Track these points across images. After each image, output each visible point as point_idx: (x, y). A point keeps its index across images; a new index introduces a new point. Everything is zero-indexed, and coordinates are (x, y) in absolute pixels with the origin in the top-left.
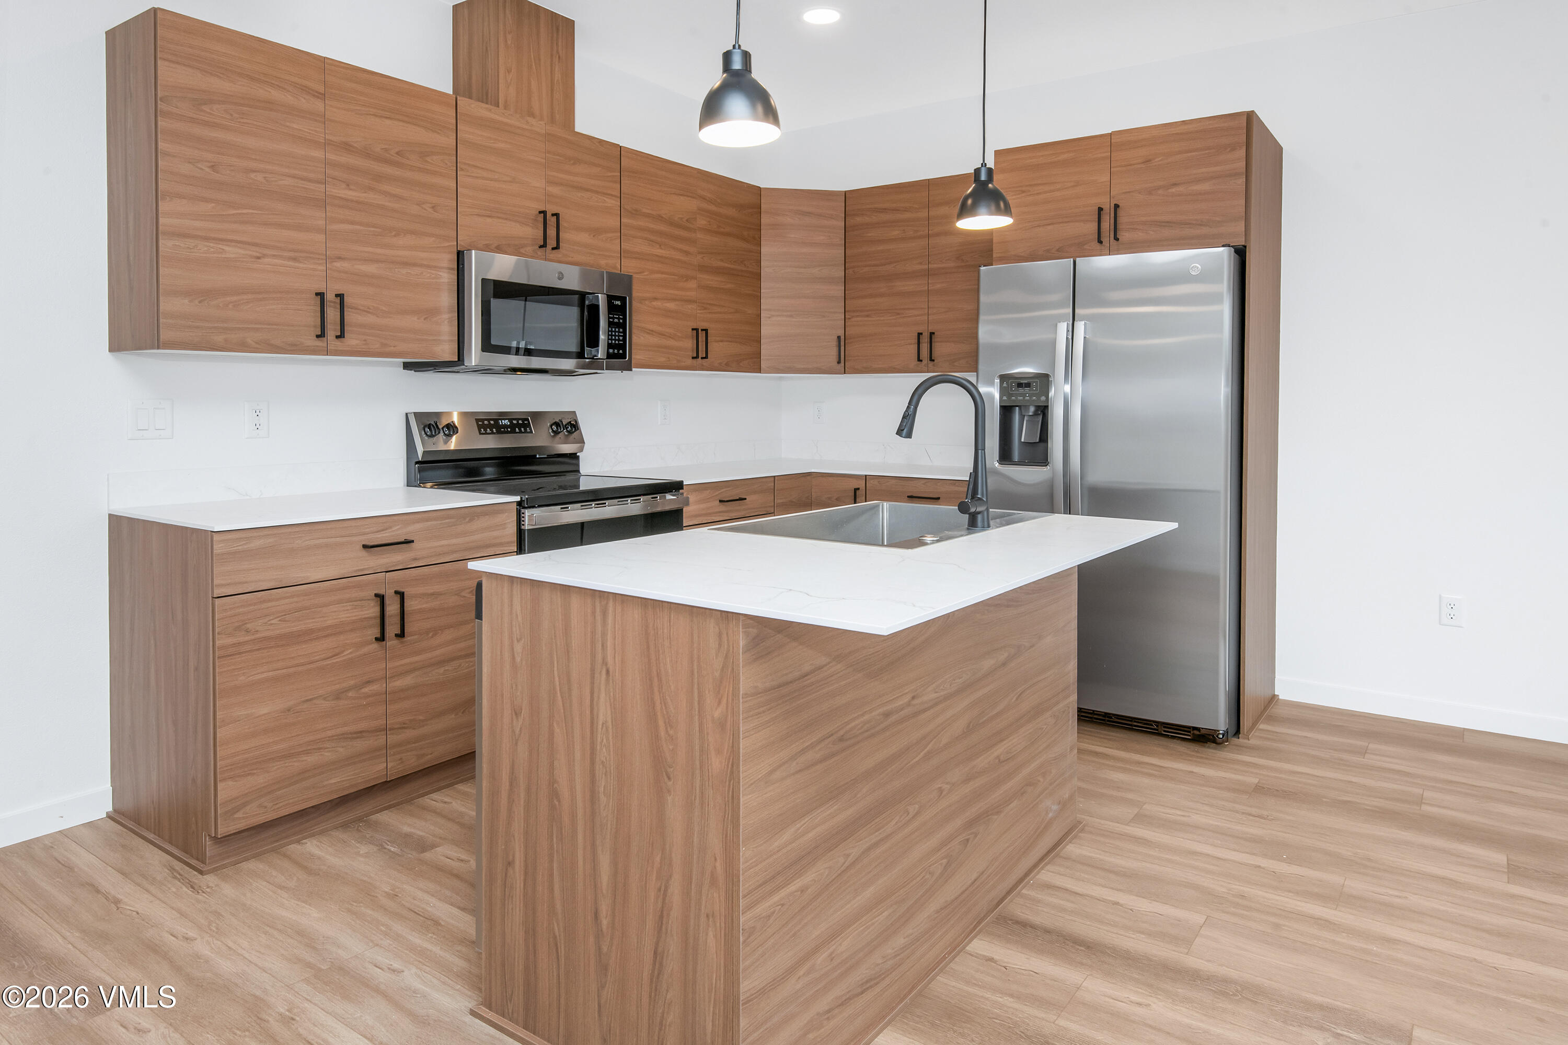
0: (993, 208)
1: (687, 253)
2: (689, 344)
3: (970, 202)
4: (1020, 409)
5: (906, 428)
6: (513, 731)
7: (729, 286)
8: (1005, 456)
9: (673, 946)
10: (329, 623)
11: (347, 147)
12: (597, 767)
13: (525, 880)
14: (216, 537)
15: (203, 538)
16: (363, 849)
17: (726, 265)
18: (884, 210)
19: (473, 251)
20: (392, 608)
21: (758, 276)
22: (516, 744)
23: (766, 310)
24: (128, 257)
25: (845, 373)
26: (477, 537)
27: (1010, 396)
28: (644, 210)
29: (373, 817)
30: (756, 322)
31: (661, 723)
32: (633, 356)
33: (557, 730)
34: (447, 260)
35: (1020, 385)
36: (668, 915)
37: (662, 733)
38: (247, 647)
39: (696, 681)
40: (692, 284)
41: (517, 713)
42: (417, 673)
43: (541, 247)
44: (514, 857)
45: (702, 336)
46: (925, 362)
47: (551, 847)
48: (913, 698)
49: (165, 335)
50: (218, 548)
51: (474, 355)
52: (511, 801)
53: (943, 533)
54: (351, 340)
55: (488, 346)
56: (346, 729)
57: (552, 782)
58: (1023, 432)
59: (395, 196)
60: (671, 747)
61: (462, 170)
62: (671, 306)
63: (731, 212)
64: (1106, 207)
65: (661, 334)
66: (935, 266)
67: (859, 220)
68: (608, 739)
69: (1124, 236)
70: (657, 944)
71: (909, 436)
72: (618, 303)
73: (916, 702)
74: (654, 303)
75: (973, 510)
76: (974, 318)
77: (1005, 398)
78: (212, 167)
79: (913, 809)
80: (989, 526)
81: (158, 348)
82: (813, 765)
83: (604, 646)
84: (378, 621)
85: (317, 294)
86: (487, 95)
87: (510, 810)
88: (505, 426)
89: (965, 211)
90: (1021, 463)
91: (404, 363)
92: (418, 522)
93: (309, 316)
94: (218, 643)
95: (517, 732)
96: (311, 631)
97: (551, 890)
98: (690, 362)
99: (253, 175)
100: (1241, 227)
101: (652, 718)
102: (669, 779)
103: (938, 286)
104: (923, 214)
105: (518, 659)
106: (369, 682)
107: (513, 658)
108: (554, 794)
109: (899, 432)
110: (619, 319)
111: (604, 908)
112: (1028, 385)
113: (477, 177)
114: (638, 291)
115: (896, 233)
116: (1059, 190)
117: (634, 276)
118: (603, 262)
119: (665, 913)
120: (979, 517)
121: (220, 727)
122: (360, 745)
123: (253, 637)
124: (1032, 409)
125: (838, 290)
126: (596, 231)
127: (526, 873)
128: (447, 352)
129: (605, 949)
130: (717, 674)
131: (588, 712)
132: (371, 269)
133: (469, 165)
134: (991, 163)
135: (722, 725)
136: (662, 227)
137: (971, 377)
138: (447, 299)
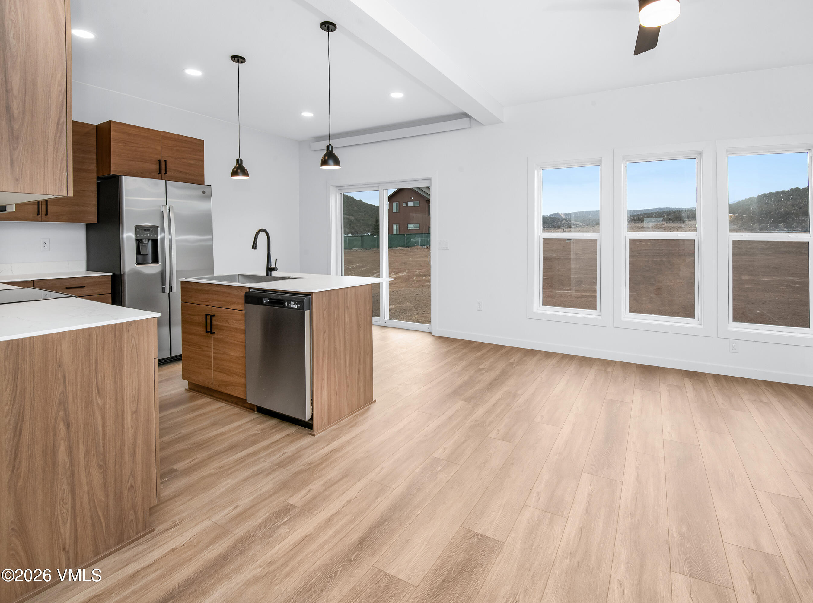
12: (346, 335)
31: (359, 315)
35: (145, 230)
41: (325, 332)
46: (40, 215)
57: (335, 346)
64: (161, 160)
69: (167, 173)
71: (256, 249)
77: (138, 236)
95: (325, 338)
107: (323, 316)
112: (149, 230)
130: (368, 299)
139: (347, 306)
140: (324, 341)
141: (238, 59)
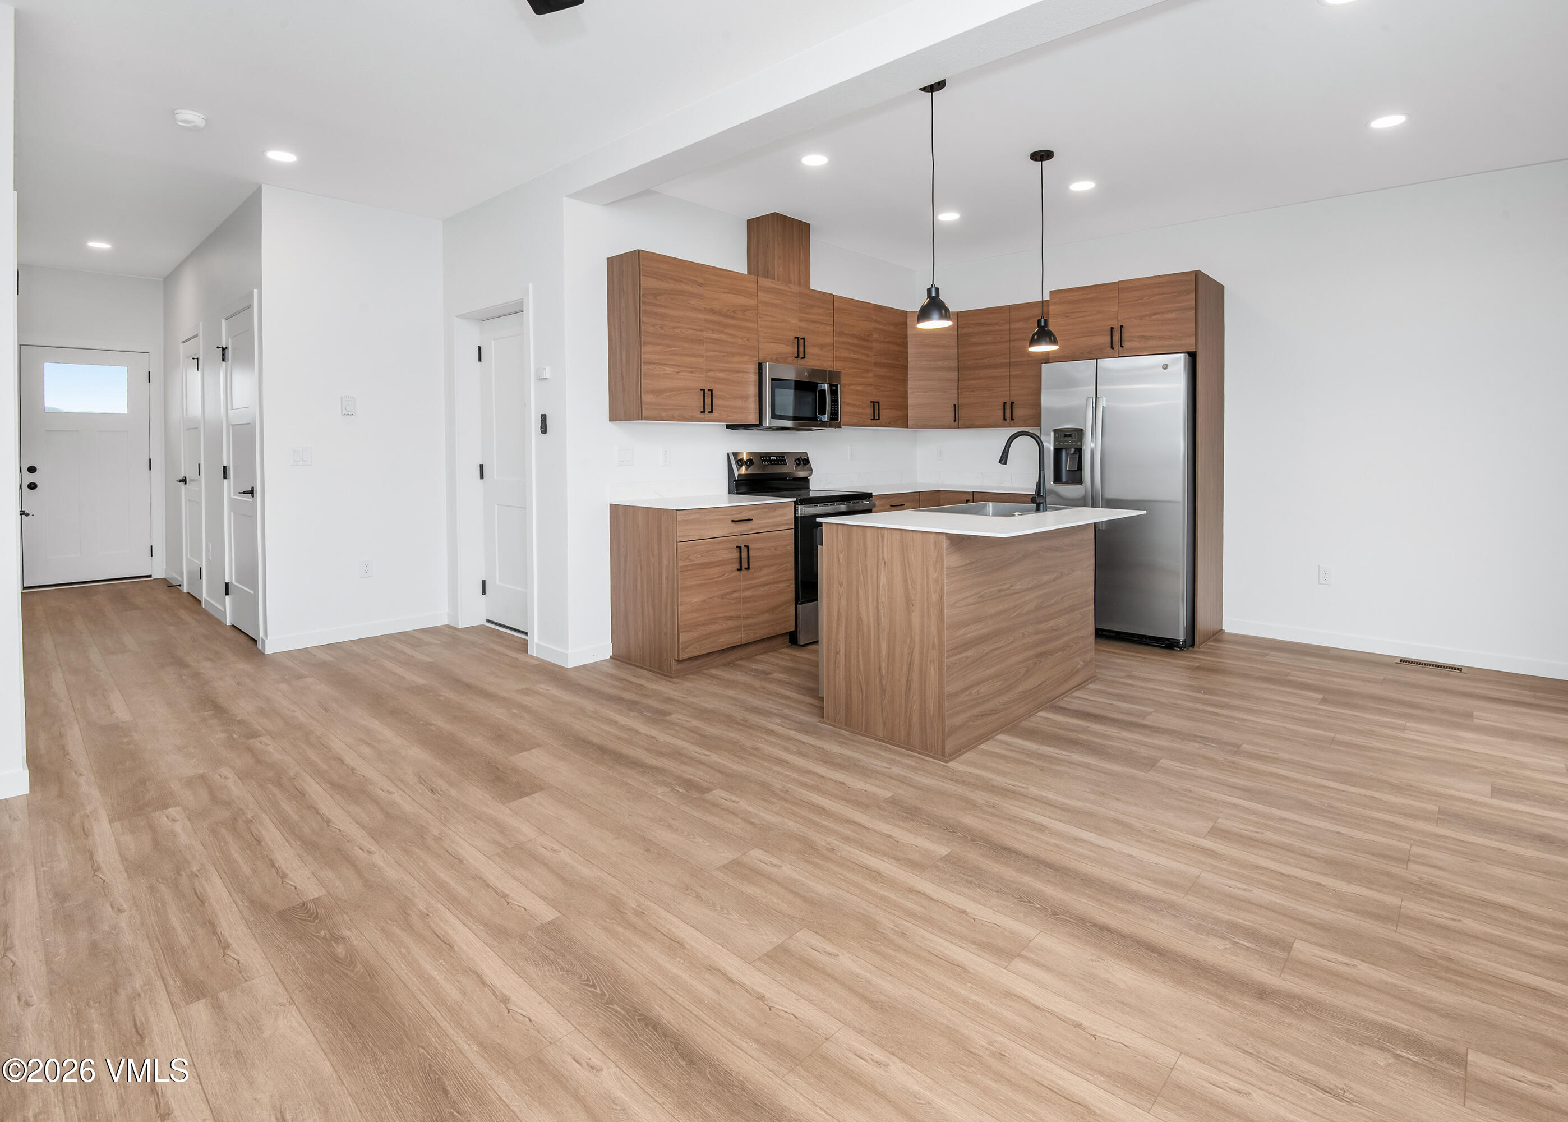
0: (1048, 340)
1: (868, 356)
2: (870, 411)
3: (1036, 337)
4: (1066, 451)
5: (1004, 459)
6: (839, 594)
7: (891, 374)
8: (1057, 479)
9: (915, 677)
10: (720, 559)
11: (712, 311)
12: (880, 605)
13: (845, 659)
14: (678, 512)
15: (670, 514)
16: (739, 673)
17: (889, 362)
18: (982, 324)
19: (767, 363)
20: (744, 554)
21: (906, 367)
22: (841, 598)
23: (911, 388)
24: (622, 373)
25: (958, 428)
26: (778, 519)
27: (1059, 442)
28: (846, 332)
29: (736, 663)
30: (905, 397)
31: (909, 583)
32: (842, 419)
33: (860, 590)
34: (753, 368)
35: (1066, 436)
36: (913, 664)
37: (910, 587)
38: (689, 568)
39: (925, 563)
40: (870, 375)
41: (841, 585)
42: (753, 590)
43: (796, 358)
44: (840, 649)
45: (876, 405)
46: (1008, 421)
47: (858, 643)
48: (1011, 586)
49: (645, 413)
50: (679, 518)
51: (767, 422)
52: (838, 625)
53: (1024, 512)
54: (715, 414)
55: (774, 416)
56: (726, 614)
57: (858, 613)
58: (1067, 465)
59: (732, 335)
60: (914, 592)
61: (760, 317)
62: (859, 388)
63: (892, 328)
64: (1115, 327)
65: (854, 405)
66: (1014, 360)
67: (966, 330)
68: (885, 593)
69: (1126, 344)
70: (908, 676)
71: (1005, 463)
72: (834, 388)
73: (1012, 588)
74: (851, 387)
75: (1038, 501)
76: (1038, 392)
77: (1057, 443)
78: (661, 328)
79: (1012, 639)
80: (1046, 510)
81: (642, 420)
82: (971, 605)
83: (883, 552)
84: (739, 560)
85: (701, 390)
86: (768, 272)
87: (838, 629)
88: (774, 460)
89: (1033, 342)
90: (1067, 483)
91: (727, 425)
92: (753, 510)
93: (697, 402)
94: (679, 565)
95: (841, 593)
96: (712, 563)
97: (858, 662)
98: (870, 422)
99: (676, 330)
100: (1193, 340)
101: (905, 580)
102: (913, 606)
103: (1016, 373)
104: (1007, 327)
105: (841, 561)
106: (735, 591)
107: (839, 561)
108: (859, 619)
109: (1000, 462)
110: (835, 397)
111: (884, 665)
112: (1070, 436)
113: (767, 321)
114: (844, 380)
115: (990, 339)
116: (1088, 316)
117: (842, 371)
118: (825, 364)
119: (912, 664)
120: (1042, 505)
121: (681, 606)
122: (732, 623)
123: (691, 563)
124: (1073, 450)
125: (954, 375)
126: (822, 346)
127: (846, 656)
128: (753, 419)
129: (884, 683)
130: (934, 560)
131: (875, 581)
132: (721, 375)
133: (763, 314)
134: (1047, 297)
135: (936, 581)
136: (856, 341)
137: (1035, 431)
138: (752, 390)
139: (883, 559)
140: (840, 598)
141: (1042, 156)
